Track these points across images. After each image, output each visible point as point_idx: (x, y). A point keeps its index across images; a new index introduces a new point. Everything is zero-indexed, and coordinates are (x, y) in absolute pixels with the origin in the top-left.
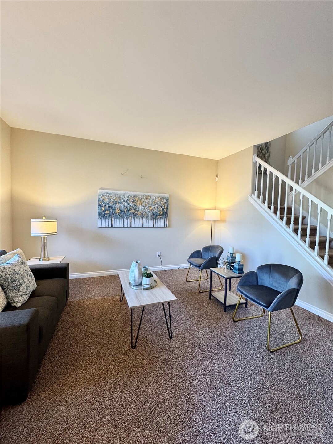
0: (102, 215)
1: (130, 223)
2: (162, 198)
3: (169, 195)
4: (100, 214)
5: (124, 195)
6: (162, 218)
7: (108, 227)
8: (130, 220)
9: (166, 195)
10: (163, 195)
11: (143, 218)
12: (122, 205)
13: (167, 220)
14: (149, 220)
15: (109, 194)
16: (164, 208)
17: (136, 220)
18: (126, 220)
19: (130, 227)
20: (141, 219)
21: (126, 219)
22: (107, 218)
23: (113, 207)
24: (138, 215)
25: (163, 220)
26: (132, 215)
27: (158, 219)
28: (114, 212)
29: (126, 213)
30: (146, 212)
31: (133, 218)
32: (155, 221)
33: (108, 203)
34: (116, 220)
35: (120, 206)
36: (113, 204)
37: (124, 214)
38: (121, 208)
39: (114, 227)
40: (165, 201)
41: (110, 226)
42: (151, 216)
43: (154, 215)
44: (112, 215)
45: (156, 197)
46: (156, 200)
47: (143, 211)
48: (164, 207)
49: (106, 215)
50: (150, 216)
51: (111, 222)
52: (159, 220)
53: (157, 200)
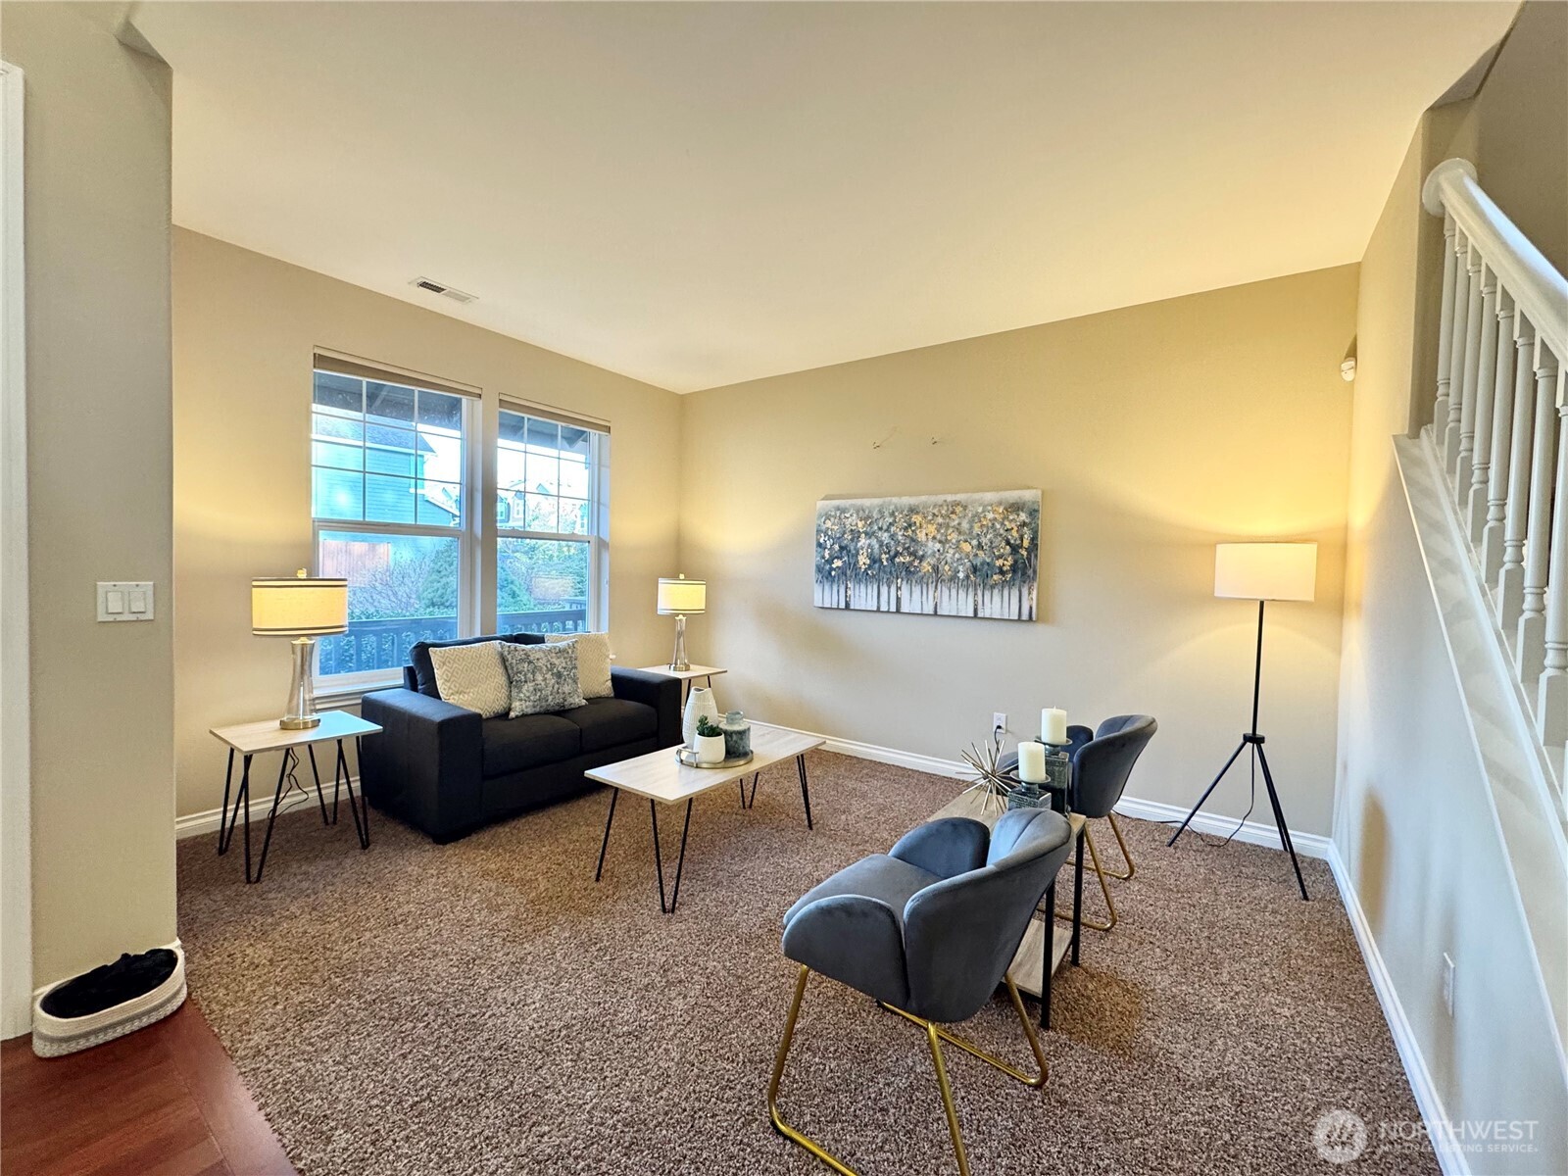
0: (825, 574)
1: (898, 600)
2: (1012, 505)
3: (1039, 492)
4: (819, 569)
5: (880, 511)
6: (1010, 584)
7: (838, 609)
8: (898, 589)
9: (1028, 495)
10: (1013, 496)
11: (937, 582)
12: (874, 542)
13: (1030, 593)
14: (960, 591)
15: (843, 511)
16: (1021, 547)
17: (917, 590)
18: (884, 589)
19: (898, 611)
20: (930, 586)
21: (885, 585)
22: (836, 579)
23: (852, 548)
24: (920, 574)
25: (1015, 593)
26: (904, 573)
27: (992, 587)
28: (855, 565)
29: (885, 566)
30: (949, 560)
31: (905, 582)
32: (980, 593)
33: (839, 538)
34: (857, 586)
35: (869, 545)
36: (852, 540)
37: (880, 568)
38: (872, 550)
39: (852, 607)
40: (1023, 517)
41: (842, 605)
42: (968, 577)
43: (978, 573)
44: (848, 572)
45: (985, 506)
46: (985, 517)
47: (938, 559)
48: (1018, 542)
49: (833, 573)
50: (961, 575)
51: (846, 592)
52: (996, 591)
53: (990, 516)
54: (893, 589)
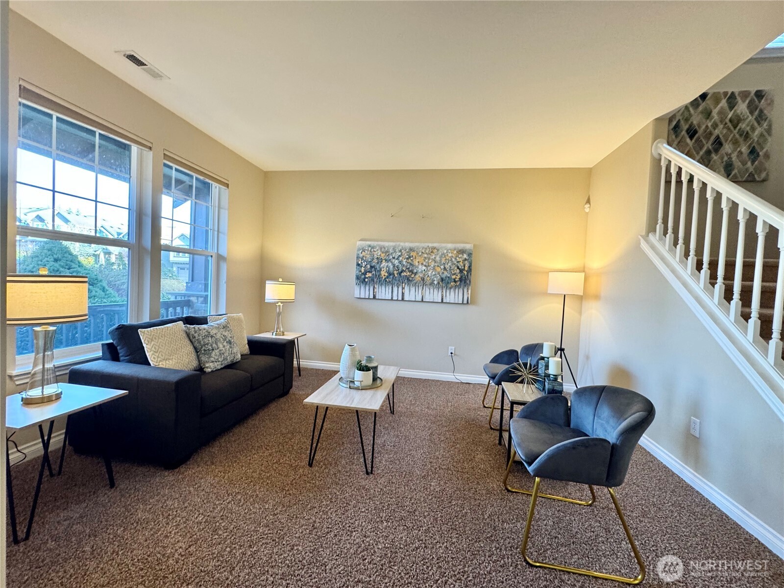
0: (362, 280)
1: (403, 294)
2: (460, 251)
3: (473, 245)
4: (358, 278)
5: (394, 249)
6: (459, 287)
7: (369, 298)
8: (403, 288)
9: (468, 246)
10: (461, 246)
11: (423, 285)
12: (390, 264)
13: (467, 291)
14: (435, 290)
15: (373, 248)
16: (464, 270)
17: (413, 289)
18: (395, 289)
19: (403, 299)
20: (420, 287)
21: (396, 287)
22: (368, 283)
23: (378, 267)
24: (414, 281)
25: (461, 291)
26: (406, 281)
27: (450, 288)
28: (379, 276)
29: (396, 277)
30: (430, 275)
31: (406, 285)
32: (444, 291)
33: (370, 262)
34: (380, 287)
35: (387, 266)
36: (378, 263)
37: (393, 278)
38: (389, 269)
39: (377, 298)
40: (465, 256)
41: (372, 297)
42: (439, 283)
43: (444, 282)
44: (375, 280)
45: (447, 250)
46: (447, 255)
47: (424, 274)
48: (463, 268)
49: (366, 280)
50: (436, 282)
51: (374, 290)
52: (452, 290)
53: (450, 255)
54: (400, 289)
